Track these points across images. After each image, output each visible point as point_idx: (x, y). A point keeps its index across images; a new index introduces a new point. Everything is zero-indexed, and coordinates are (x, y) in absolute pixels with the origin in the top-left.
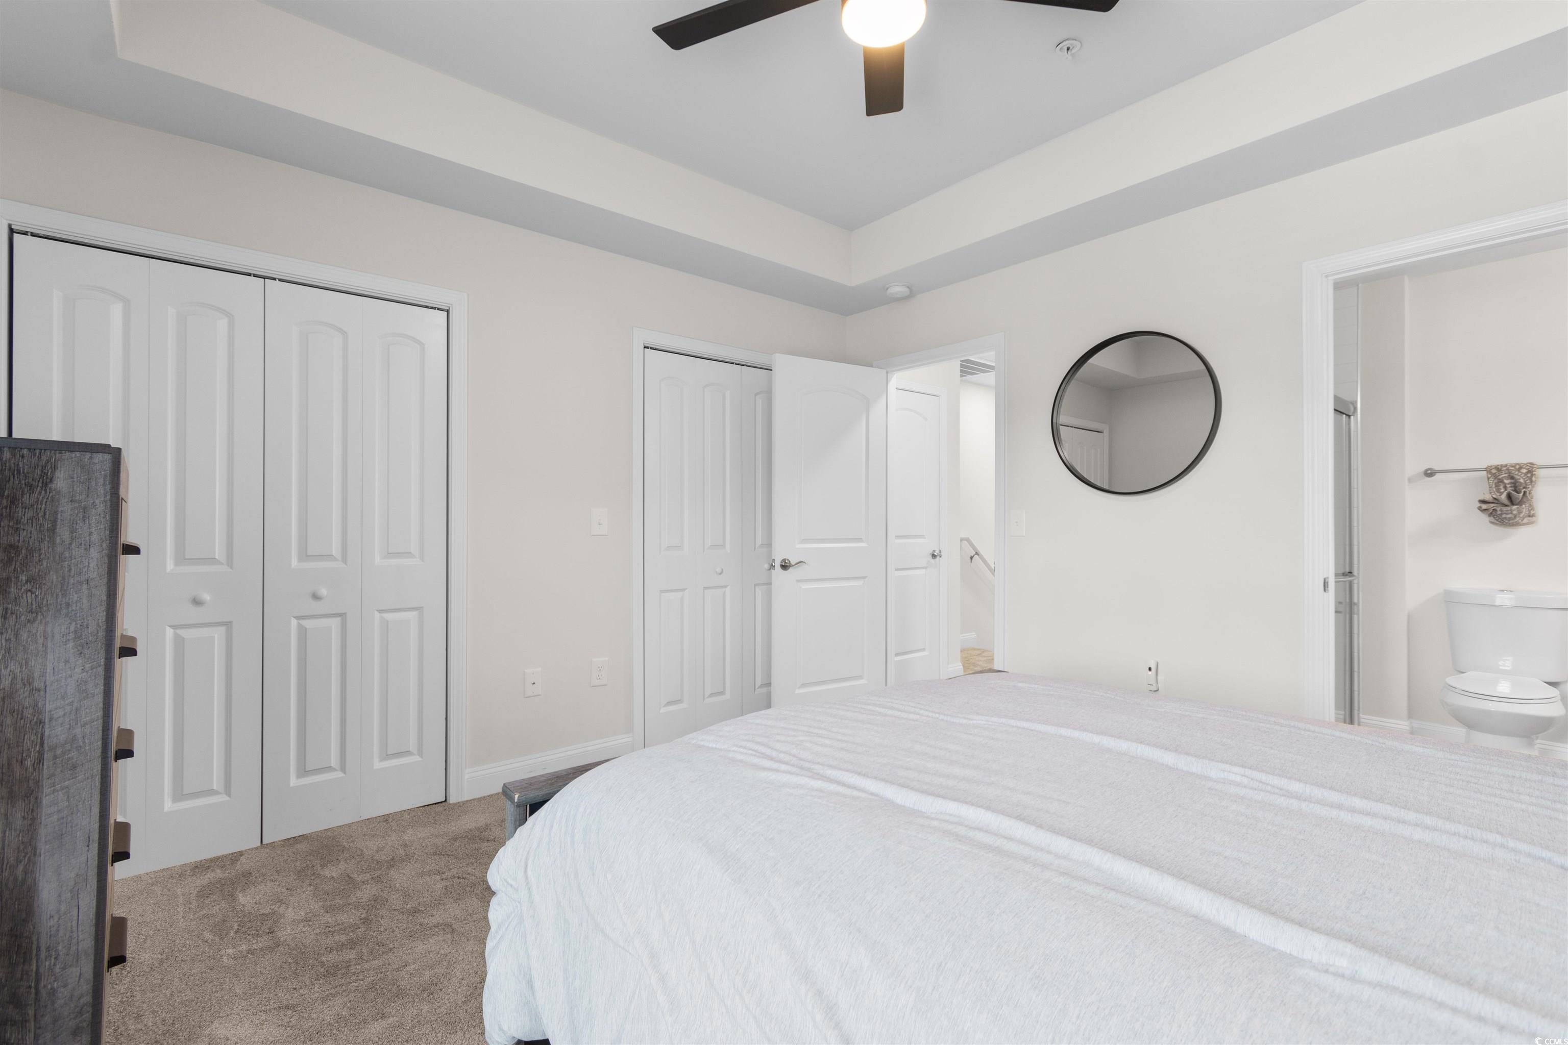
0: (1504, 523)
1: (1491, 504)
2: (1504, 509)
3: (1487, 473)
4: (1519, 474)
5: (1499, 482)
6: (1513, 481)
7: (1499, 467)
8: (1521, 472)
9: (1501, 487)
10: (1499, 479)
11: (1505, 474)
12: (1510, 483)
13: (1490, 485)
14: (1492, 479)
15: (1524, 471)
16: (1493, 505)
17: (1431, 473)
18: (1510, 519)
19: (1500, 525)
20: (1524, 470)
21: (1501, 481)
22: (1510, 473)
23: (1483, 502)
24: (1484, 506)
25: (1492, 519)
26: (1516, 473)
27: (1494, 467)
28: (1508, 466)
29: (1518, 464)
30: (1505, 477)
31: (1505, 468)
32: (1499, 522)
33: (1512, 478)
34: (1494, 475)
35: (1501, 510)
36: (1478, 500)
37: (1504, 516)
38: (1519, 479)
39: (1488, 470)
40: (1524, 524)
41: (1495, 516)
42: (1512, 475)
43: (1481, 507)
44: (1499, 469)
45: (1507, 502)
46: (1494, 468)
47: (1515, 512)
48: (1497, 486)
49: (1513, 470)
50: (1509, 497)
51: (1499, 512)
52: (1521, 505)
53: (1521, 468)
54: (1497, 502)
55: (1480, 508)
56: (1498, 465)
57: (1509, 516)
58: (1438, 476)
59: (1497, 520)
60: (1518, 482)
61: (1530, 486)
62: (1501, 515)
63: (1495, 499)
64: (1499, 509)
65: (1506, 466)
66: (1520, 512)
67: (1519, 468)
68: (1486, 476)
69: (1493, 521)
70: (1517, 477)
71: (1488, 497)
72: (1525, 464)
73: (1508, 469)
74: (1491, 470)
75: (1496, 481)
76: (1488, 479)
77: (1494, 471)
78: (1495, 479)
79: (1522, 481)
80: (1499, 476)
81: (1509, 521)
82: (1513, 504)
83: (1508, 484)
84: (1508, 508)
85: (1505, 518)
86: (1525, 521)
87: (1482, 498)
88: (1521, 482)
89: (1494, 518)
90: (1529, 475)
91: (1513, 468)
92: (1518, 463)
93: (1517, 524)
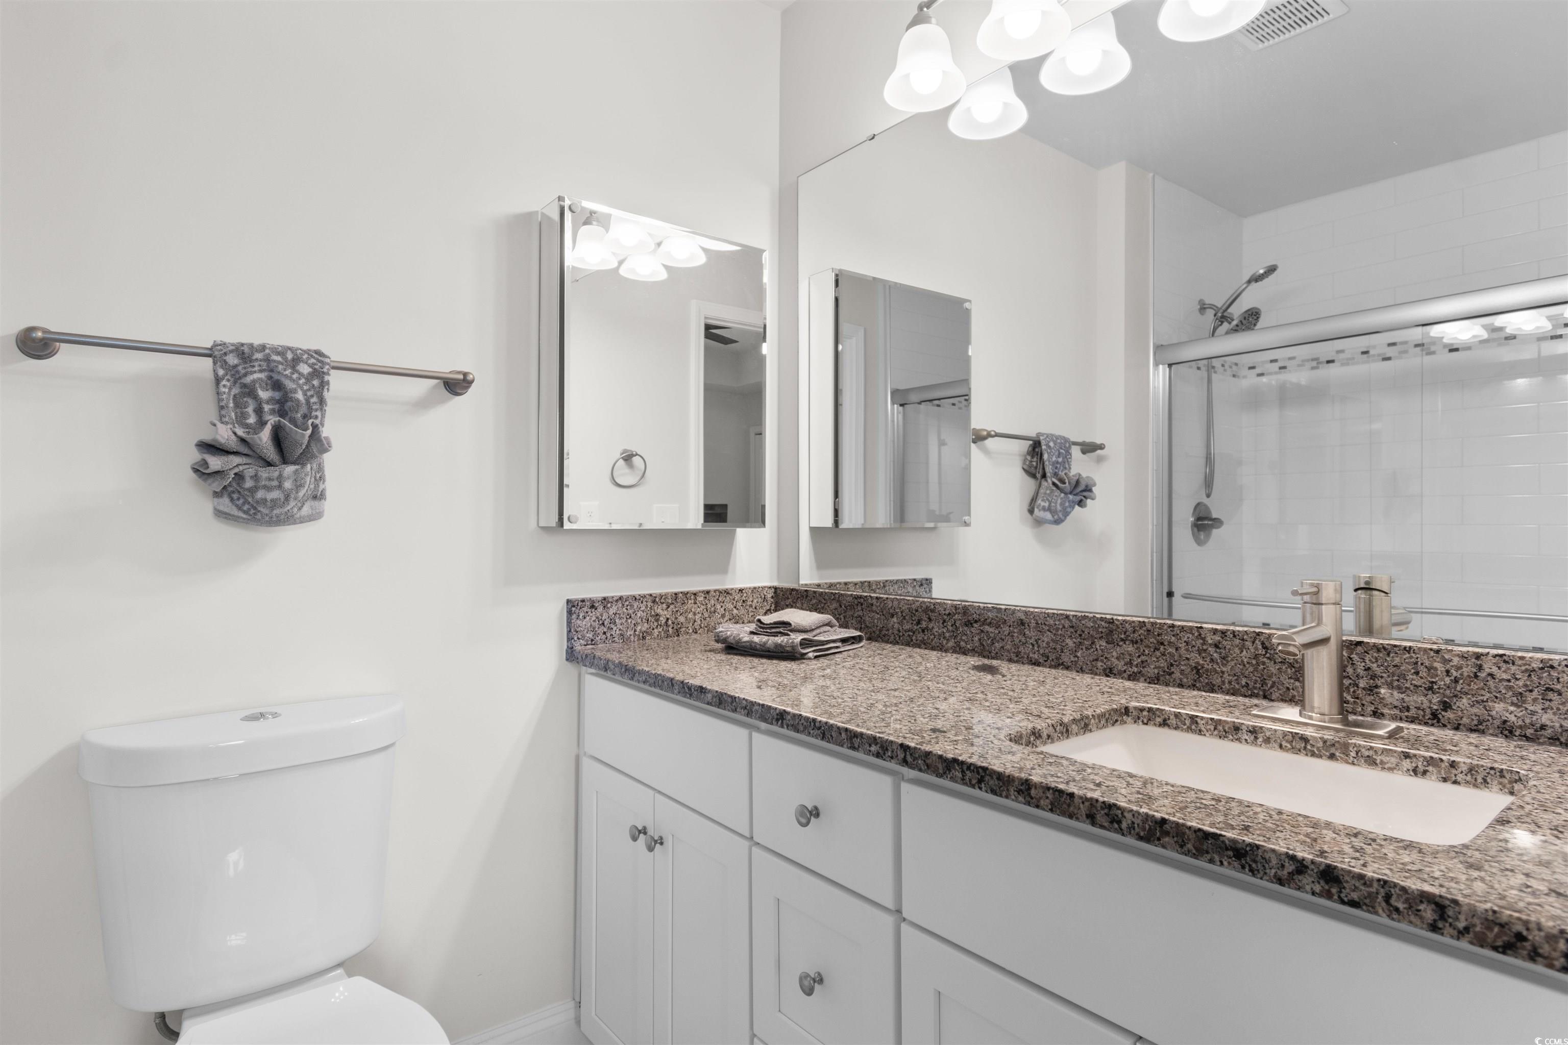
0: (259, 516)
1: (232, 457)
2: (264, 473)
3: (215, 363)
4: (295, 376)
5: (243, 395)
6: (277, 395)
7: (246, 349)
8: (297, 372)
9: (250, 410)
10: (244, 386)
11: (261, 371)
12: (270, 401)
13: (220, 400)
14: (228, 384)
15: (305, 369)
16: (236, 460)
17: (42, 339)
18: (275, 503)
19: (246, 522)
20: (306, 366)
21: (249, 391)
22: (272, 371)
23: (210, 447)
24: (215, 462)
25: (225, 504)
26: (288, 372)
27: (232, 348)
28: (267, 351)
29: (290, 349)
30: (259, 379)
31: (259, 356)
32: (245, 512)
33: (277, 386)
34: (232, 370)
35: (255, 477)
36: (195, 442)
37: (260, 494)
38: (295, 391)
39: (214, 353)
40: (302, 520)
41: (235, 496)
42: (276, 377)
43: (205, 463)
44: (244, 353)
45: (271, 453)
46: (231, 352)
47: (288, 485)
48: (239, 405)
49: (279, 362)
50: (278, 438)
51: (249, 484)
52: (303, 465)
53: (297, 360)
54: (245, 450)
55: (201, 472)
56: (243, 345)
57: (275, 494)
58: (66, 355)
59: (239, 508)
60: (291, 399)
61: (319, 413)
62: (253, 490)
63: (243, 440)
64: (249, 472)
65: (263, 348)
66: (298, 486)
67: (293, 360)
68: (210, 376)
69: (226, 510)
70: (290, 385)
71: (224, 434)
72: (305, 352)
73: (267, 359)
74: (225, 354)
75: (236, 391)
76: (218, 380)
77: (232, 360)
78: (235, 383)
79: (300, 396)
80: (245, 375)
81: (272, 508)
82: (285, 461)
83: (268, 403)
84: (274, 472)
85: (264, 501)
86: (306, 510)
87: (207, 437)
88: (298, 400)
89: (232, 500)
90: (316, 382)
91: (278, 358)
92: (290, 345)
93: (288, 520)
